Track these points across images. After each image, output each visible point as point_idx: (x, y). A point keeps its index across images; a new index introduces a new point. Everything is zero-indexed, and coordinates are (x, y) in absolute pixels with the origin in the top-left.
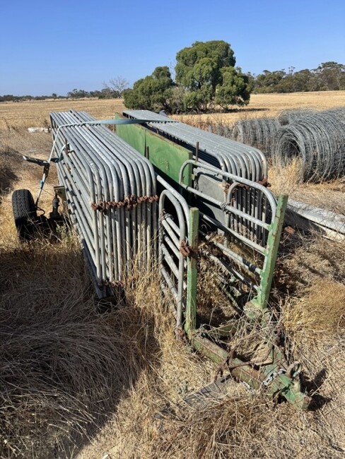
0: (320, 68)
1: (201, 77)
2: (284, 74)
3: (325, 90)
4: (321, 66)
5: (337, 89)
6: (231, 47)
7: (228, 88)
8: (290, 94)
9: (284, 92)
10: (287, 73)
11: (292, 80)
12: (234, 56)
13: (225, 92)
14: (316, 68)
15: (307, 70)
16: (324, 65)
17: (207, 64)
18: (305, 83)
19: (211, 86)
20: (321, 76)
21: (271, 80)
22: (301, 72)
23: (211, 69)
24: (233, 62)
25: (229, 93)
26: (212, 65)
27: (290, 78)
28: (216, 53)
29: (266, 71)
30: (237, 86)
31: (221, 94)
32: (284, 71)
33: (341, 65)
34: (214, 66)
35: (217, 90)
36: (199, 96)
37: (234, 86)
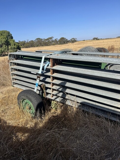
0: (36, 40)
1: (2, 43)
2: (26, 42)
3: (39, 46)
4: (36, 39)
5: (43, 46)
6: (10, 33)
7: (13, 46)
8: (30, 48)
9: (27, 48)
10: (27, 41)
11: (29, 44)
12: (12, 36)
13: (13, 48)
14: (35, 40)
15: (32, 40)
16: (37, 39)
17: (3, 39)
18: (33, 44)
19: (7, 46)
20: (37, 42)
21: (22, 44)
22: (31, 41)
23: (5, 40)
24: (12, 38)
25: (14, 48)
26: (5, 39)
27: (27, 43)
28: (5, 35)
29: (19, 41)
30: (16, 46)
31: (11, 49)
32: (25, 41)
33: (42, 39)
34: (6, 39)
35: (9, 47)
36: (3, 50)
37: (15, 46)
